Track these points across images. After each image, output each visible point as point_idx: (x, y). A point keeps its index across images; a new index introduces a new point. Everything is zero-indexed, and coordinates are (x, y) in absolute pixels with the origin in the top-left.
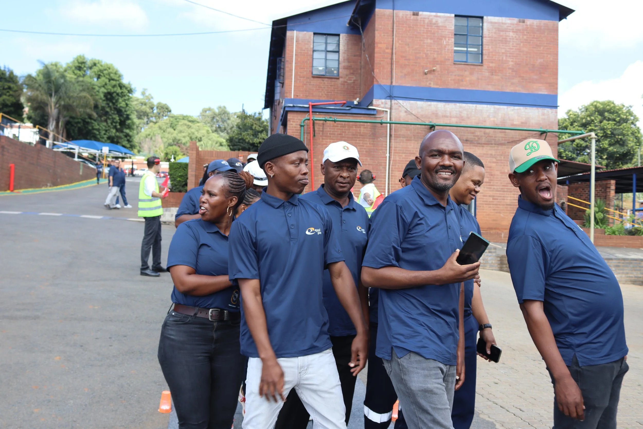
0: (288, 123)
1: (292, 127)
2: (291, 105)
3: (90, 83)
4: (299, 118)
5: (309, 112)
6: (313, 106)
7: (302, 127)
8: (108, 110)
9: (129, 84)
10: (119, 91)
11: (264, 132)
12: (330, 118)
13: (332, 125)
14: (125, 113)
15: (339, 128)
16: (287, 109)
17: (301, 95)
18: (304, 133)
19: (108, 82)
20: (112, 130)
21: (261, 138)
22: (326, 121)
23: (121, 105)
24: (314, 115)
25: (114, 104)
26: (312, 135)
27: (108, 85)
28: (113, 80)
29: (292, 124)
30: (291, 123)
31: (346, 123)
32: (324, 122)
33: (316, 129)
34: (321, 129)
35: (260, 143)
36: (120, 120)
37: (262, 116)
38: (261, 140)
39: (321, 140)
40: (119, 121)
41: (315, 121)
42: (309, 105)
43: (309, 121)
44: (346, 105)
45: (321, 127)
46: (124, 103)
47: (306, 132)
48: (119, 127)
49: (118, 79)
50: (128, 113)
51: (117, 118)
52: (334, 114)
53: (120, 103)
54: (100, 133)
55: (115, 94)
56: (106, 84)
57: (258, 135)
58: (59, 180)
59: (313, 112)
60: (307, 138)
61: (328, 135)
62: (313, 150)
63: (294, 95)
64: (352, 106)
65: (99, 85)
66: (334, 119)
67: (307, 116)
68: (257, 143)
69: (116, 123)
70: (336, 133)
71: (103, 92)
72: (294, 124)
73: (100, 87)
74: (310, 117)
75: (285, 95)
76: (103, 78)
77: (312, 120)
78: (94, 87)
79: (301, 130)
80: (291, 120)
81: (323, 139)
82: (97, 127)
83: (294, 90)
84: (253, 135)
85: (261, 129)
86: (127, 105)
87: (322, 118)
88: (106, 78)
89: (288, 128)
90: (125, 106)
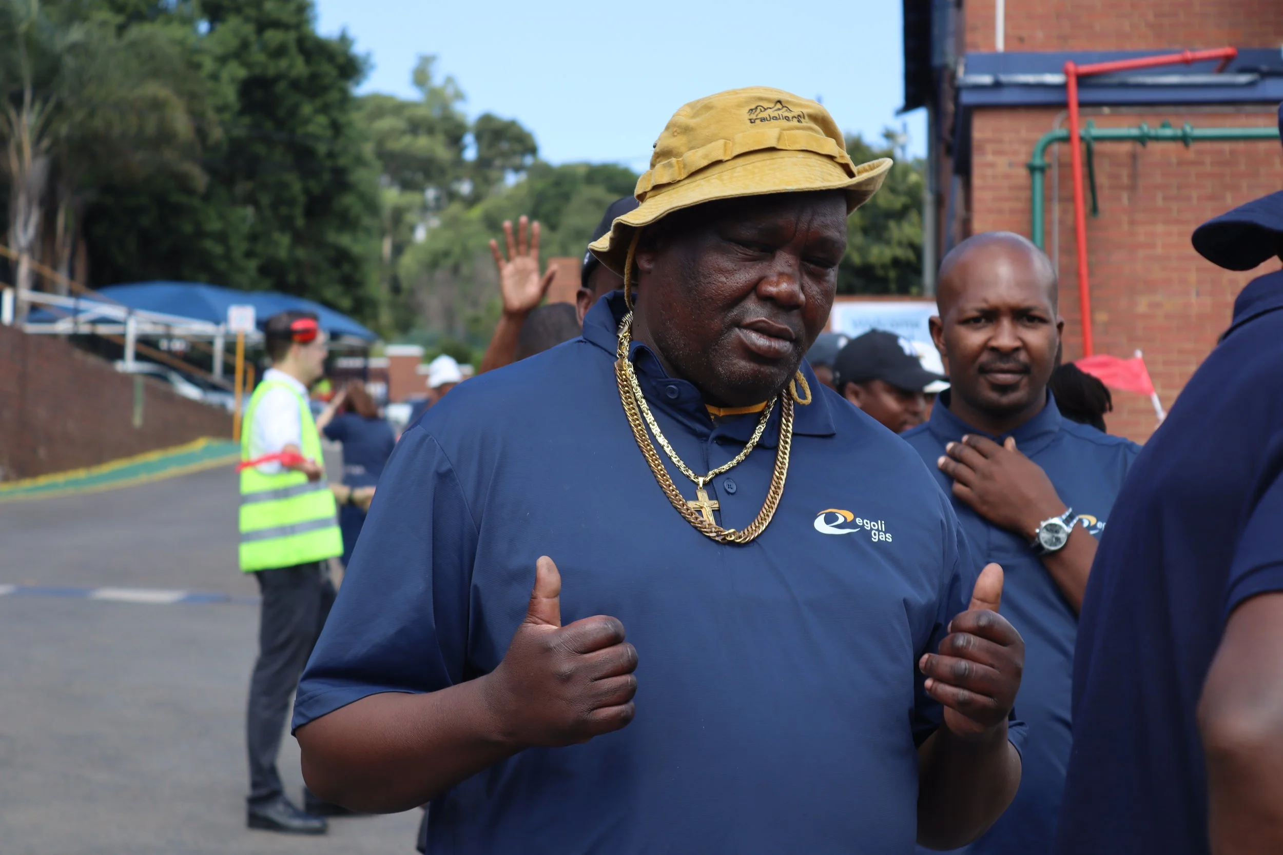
0: (977, 160)
1: (994, 177)
2: (986, 79)
3: (181, 43)
4: (1024, 134)
5: (1063, 106)
6: (1083, 80)
7: (1038, 177)
8: (260, 149)
9: (344, 40)
10: (300, 68)
11: (913, 216)
12: (1164, 126)
13: (1174, 160)
14: (328, 163)
15: (1208, 168)
16: (967, 98)
17: (1040, 34)
18: (1047, 199)
19: (253, 38)
20: (276, 236)
21: (900, 244)
22: (1142, 140)
23: (311, 128)
24: (1092, 120)
25: (280, 124)
26: (1082, 208)
27: (255, 48)
28: (276, 24)
29: (992, 165)
30: (990, 158)
31: (1241, 146)
32: (1139, 147)
33: (1102, 179)
34: (1125, 180)
35: (896, 262)
36: (307, 191)
37: (903, 148)
38: (900, 252)
39: (1125, 227)
40: (302, 199)
41: (1097, 147)
42: (1067, 73)
43: (1066, 148)
44: (1235, 64)
45: (1125, 173)
46: (322, 119)
47: (1056, 194)
48: (300, 222)
49: (293, 20)
50: (342, 161)
51: (296, 186)
52: (1183, 110)
53: (307, 121)
54: (229, 249)
55: (281, 86)
56: (245, 45)
57: (886, 228)
58: (42, 452)
59: (1082, 104)
60: (1061, 222)
61: (1160, 202)
62: (1090, 273)
63: (1007, 38)
64: (1264, 68)
65: (219, 50)
66: (1179, 132)
67: (1057, 126)
68: (884, 267)
69: (291, 203)
70: (1194, 194)
71: (233, 80)
72: (1002, 163)
73: (223, 60)
74: (1071, 131)
75: (969, 38)
76: (233, 22)
77: (1082, 139)
78: (197, 58)
79: (1032, 188)
80: (989, 148)
81: (1132, 222)
82: (215, 225)
83: (1007, 17)
84: (865, 231)
85: (898, 202)
86: (336, 128)
87: (1130, 127)
88: (247, 20)
89: (977, 181)
90: (329, 133)
